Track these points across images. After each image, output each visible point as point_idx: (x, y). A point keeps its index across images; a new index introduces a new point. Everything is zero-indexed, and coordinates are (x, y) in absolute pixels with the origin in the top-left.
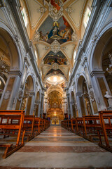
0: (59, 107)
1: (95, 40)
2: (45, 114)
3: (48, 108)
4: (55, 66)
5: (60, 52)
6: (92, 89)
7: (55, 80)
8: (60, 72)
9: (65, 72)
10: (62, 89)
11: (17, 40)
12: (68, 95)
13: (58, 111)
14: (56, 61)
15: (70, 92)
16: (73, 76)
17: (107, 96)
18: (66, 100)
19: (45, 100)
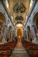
0: (21, 35)
1: (34, 14)
2: (16, 37)
3: (17, 35)
4: (19, 21)
5: (21, 16)
6: (32, 32)
7: (19, 25)
8: (21, 23)
9: (23, 23)
10: (22, 29)
11: (5, 14)
12: (24, 31)
13: (20, 36)
15: (24, 30)
17: (37, 35)
18: (23, 33)
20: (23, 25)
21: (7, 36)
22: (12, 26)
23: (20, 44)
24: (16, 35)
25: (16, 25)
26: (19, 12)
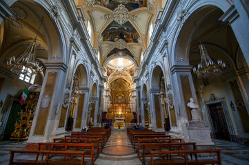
0: (126, 102)
1: (182, 18)
3: (110, 105)
4: (120, 44)
5: (128, 24)
6: (171, 92)
8: (127, 53)
9: (136, 55)
10: (131, 77)
11: (56, 15)
12: (138, 88)
13: (123, 108)
14: (121, 37)
15: (141, 84)
16: (146, 63)
17: (191, 105)
18: (135, 94)
19: (104, 94)
20: (137, 63)
21: (64, 109)
22: (90, 67)
23: (119, 142)
24: (106, 102)
25: (104, 61)
26: (121, 7)
